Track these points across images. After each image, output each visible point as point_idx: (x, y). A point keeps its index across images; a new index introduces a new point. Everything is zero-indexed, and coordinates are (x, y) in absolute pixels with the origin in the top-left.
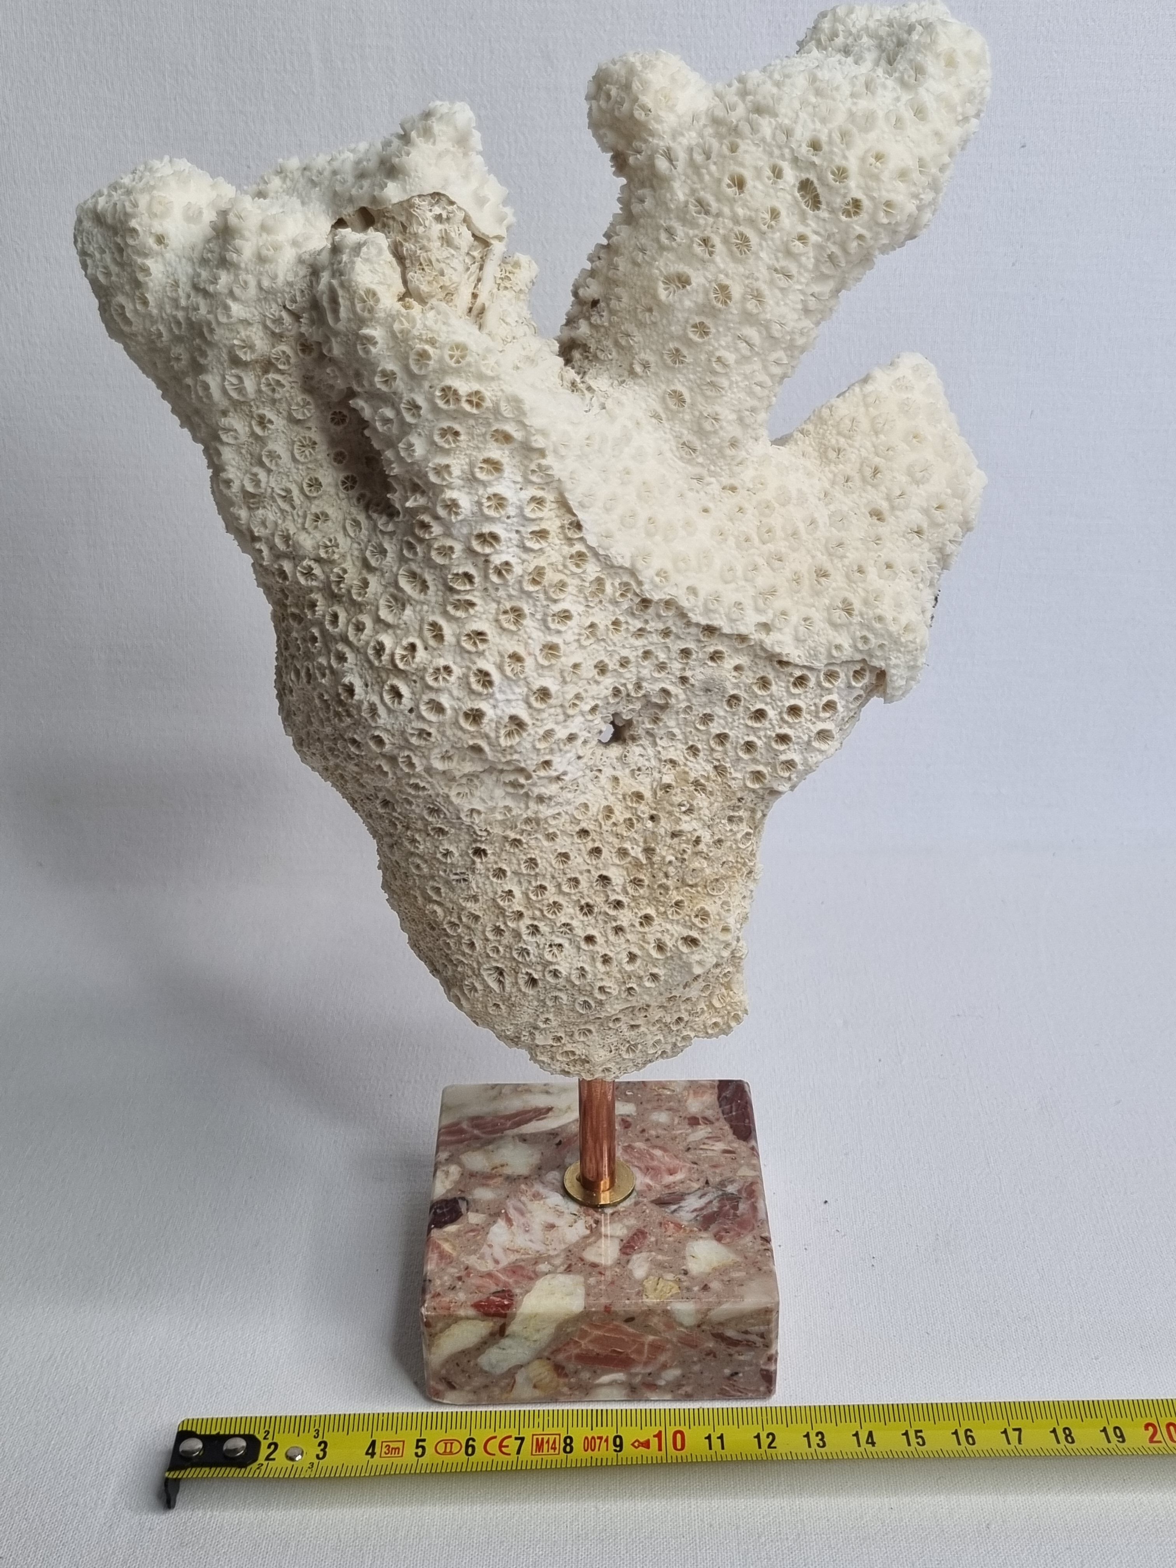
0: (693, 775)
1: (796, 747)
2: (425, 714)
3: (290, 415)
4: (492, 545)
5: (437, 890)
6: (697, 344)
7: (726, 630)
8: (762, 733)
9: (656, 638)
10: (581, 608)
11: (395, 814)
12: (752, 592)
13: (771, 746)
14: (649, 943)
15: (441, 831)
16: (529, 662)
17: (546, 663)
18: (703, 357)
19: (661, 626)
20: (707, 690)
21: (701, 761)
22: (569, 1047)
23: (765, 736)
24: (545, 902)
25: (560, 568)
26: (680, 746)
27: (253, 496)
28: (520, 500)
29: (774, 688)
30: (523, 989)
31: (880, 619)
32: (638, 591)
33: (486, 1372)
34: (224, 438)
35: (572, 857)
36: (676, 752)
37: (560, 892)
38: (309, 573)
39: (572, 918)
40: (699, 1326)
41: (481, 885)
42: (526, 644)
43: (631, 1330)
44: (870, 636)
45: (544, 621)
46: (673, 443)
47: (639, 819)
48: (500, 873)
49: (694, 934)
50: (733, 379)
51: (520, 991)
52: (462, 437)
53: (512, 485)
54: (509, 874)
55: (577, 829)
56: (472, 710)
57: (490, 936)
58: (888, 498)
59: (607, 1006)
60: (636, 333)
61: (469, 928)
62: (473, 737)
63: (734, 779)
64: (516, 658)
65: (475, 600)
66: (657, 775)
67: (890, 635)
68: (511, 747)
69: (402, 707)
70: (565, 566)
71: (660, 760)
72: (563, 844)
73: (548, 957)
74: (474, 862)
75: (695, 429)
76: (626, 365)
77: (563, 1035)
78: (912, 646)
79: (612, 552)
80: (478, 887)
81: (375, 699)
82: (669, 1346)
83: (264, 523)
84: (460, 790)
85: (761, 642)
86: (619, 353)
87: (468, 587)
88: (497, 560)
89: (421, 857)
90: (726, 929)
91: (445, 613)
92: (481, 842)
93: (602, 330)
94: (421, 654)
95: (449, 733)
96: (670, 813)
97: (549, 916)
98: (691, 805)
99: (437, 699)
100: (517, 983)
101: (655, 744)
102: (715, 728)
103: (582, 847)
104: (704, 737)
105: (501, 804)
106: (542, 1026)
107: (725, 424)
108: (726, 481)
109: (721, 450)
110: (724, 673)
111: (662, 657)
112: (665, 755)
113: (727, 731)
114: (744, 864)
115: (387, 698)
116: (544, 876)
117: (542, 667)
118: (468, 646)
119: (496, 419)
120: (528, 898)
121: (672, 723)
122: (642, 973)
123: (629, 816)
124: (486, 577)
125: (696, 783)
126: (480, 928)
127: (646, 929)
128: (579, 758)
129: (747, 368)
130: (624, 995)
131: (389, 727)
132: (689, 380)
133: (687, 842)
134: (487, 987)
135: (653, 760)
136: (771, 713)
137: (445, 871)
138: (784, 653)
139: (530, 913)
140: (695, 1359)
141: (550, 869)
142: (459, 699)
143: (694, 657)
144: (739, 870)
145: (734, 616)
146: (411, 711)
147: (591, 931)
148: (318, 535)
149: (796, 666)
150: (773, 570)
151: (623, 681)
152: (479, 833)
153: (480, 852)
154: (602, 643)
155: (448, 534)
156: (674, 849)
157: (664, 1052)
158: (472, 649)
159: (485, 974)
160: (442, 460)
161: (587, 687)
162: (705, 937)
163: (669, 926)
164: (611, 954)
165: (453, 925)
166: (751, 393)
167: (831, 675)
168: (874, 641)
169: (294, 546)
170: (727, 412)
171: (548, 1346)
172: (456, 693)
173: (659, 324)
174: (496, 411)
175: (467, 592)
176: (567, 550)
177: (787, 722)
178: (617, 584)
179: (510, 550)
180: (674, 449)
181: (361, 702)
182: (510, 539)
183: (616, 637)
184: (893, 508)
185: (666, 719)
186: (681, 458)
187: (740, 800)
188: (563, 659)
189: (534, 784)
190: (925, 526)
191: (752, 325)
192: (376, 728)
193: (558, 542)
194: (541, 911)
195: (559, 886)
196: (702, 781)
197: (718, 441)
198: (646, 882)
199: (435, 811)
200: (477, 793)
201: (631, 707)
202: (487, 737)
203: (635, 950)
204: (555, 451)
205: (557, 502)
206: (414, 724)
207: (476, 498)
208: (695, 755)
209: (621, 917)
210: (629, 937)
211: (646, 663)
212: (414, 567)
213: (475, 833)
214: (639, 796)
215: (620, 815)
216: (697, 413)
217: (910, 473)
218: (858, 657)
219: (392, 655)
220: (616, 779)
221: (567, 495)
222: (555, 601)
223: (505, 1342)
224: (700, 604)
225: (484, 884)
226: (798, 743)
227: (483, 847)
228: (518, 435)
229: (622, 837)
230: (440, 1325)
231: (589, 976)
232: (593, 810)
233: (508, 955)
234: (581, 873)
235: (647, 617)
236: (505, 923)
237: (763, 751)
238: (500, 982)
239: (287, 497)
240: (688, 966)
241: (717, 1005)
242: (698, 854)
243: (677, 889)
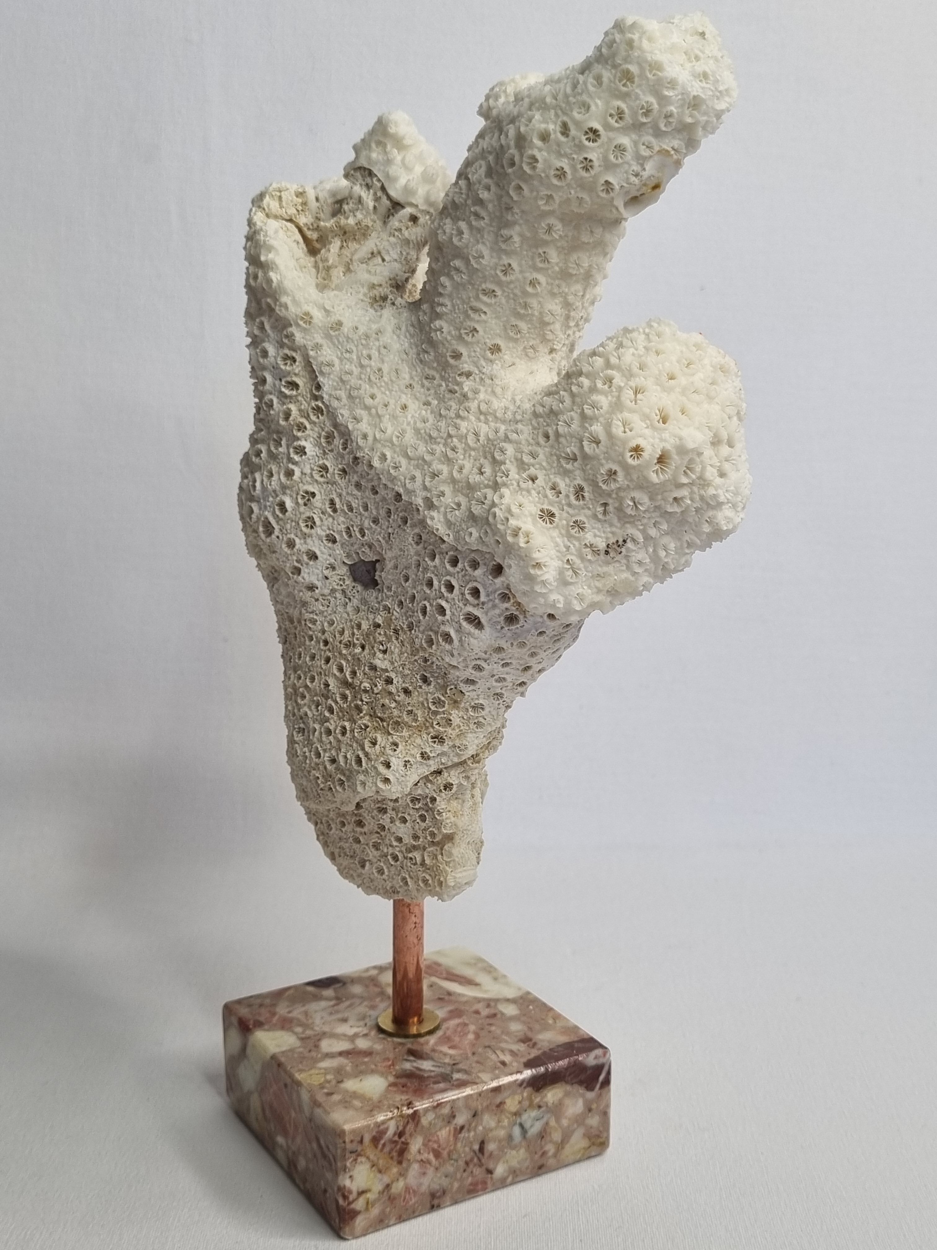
7: (405, 497)
8: (432, 601)
9: (368, 493)
10: (319, 451)
12: (427, 471)
13: (435, 614)
16: (276, 478)
17: (286, 483)
19: (370, 483)
20: (402, 550)
21: (402, 614)
23: (433, 604)
24: (299, 689)
25: (306, 415)
26: (395, 598)
28: (278, 355)
32: (351, 447)
35: (316, 659)
36: (392, 602)
37: (307, 685)
40: (310, 1121)
42: (279, 466)
43: (286, 1097)
45: (288, 451)
47: (354, 644)
49: (361, 755)
53: (274, 343)
55: (323, 638)
56: (250, 507)
63: (416, 637)
64: (270, 474)
66: (375, 615)
70: (308, 414)
71: (381, 604)
72: (313, 647)
79: (340, 412)
82: (300, 1131)
85: (427, 515)
88: (266, 397)
96: (370, 647)
98: (386, 647)
101: (383, 591)
102: (409, 587)
103: (323, 653)
104: (406, 594)
108: (450, 385)
110: (409, 538)
112: (385, 601)
113: (414, 592)
125: (395, 631)
133: (379, 677)
135: (378, 604)
136: (437, 584)
143: (392, 517)
145: (410, 487)
149: (450, 545)
150: (448, 458)
151: (352, 523)
154: (334, 485)
156: (371, 680)
162: (370, 763)
163: (354, 743)
164: (321, 749)
167: (475, 565)
176: (311, 402)
177: (444, 595)
179: (276, 393)
182: (275, 384)
183: (342, 483)
196: (400, 631)
204: (295, 323)
207: (257, 350)
211: (366, 513)
214: (359, 627)
215: (346, 637)
221: (311, 360)
222: (298, 438)
224: (388, 469)
226: (453, 620)
229: (342, 653)
234: (316, 673)
235: (361, 473)
237: (432, 618)
241: (428, 862)
242: (390, 693)
243: (371, 716)
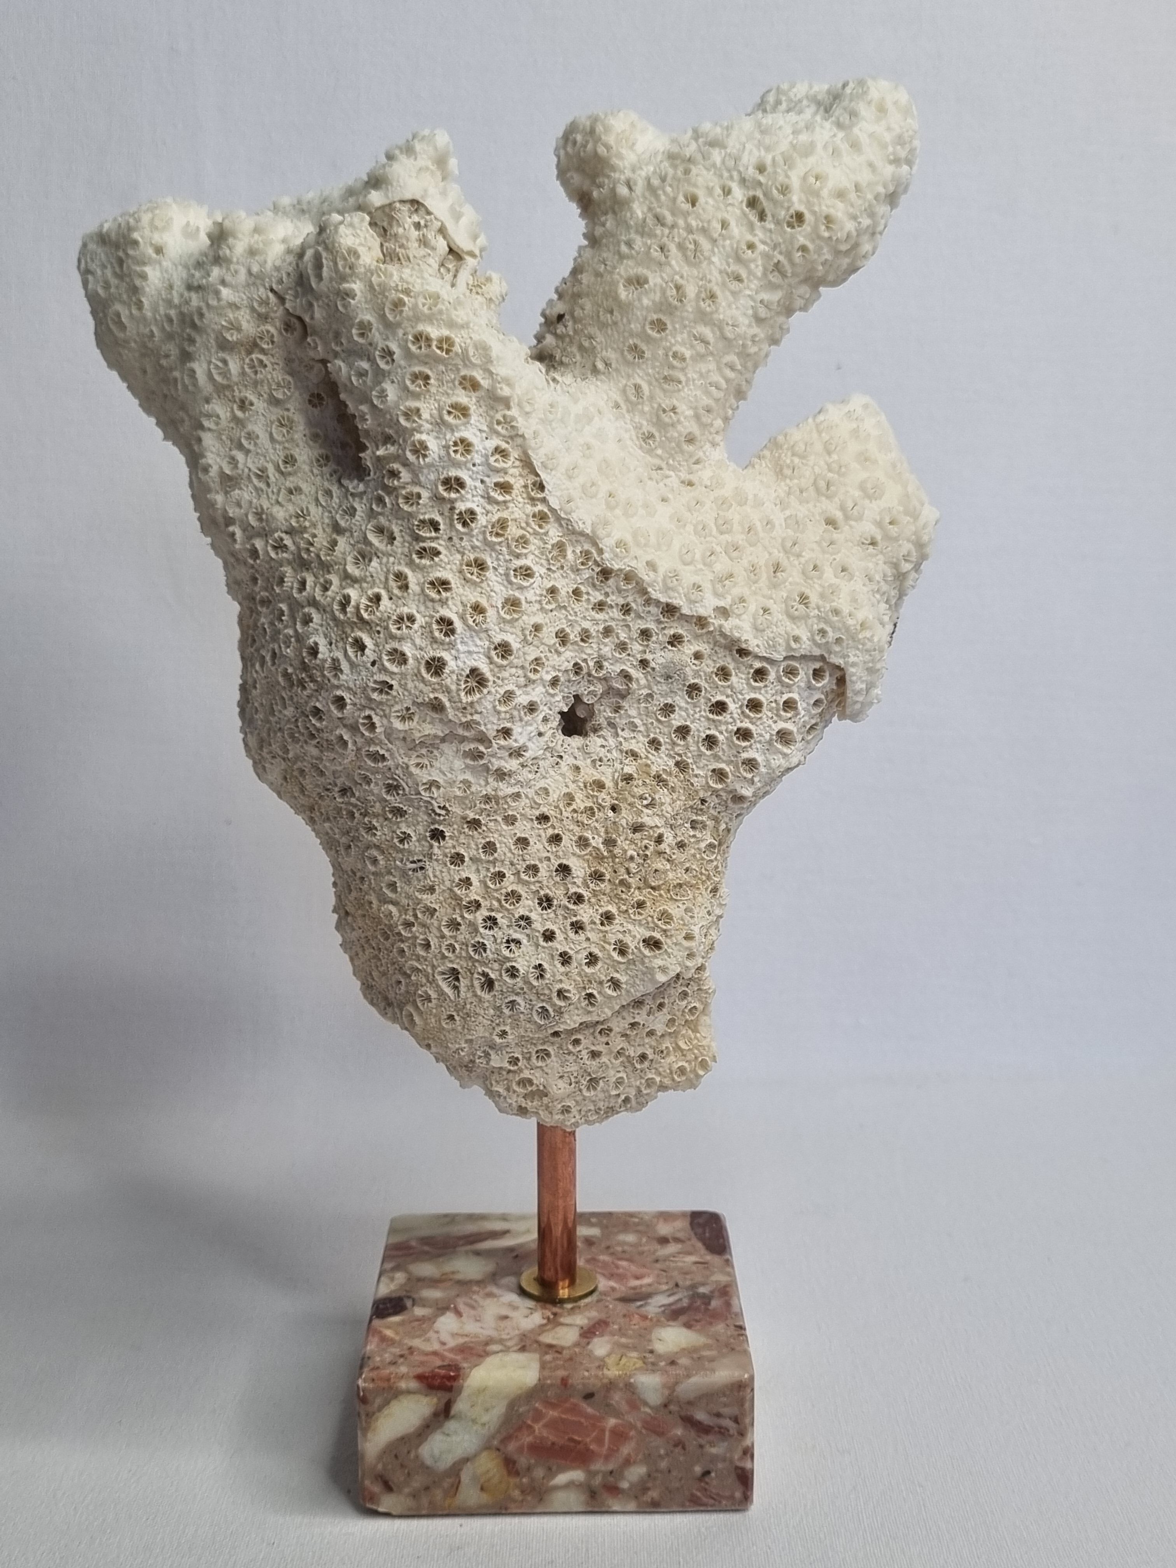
0: (654, 769)
1: (758, 746)
2: (387, 664)
3: (271, 395)
4: (458, 491)
5: (393, 886)
6: (654, 340)
7: (685, 611)
8: (723, 728)
9: (616, 613)
10: (543, 571)
11: (353, 800)
12: (711, 576)
13: (732, 742)
14: (610, 944)
15: (399, 812)
16: (491, 613)
17: (508, 617)
18: (661, 352)
19: (621, 601)
20: (668, 677)
21: (663, 755)
22: (526, 1074)
23: (726, 731)
24: (504, 891)
25: (524, 525)
26: (641, 738)
27: (229, 478)
28: (485, 449)
29: (734, 679)
30: (479, 992)
31: (836, 612)
32: (598, 559)
33: (428, 1468)
34: (206, 423)
35: (532, 843)
36: (639, 744)
37: (520, 881)
38: (280, 546)
39: (531, 911)
40: (666, 1406)
41: (438, 873)
42: (489, 597)
43: (590, 1410)
44: (828, 629)
45: (507, 575)
46: (633, 433)
47: (601, 808)
48: (458, 859)
49: (657, 935)
50: (689, 375)
51: (476, 995)
52: (432, 381)
53: (478, 433)
54: (467, 859)
55: (537, 813)
56: (433, 659)
57: (446, 931)
58: (842, 508)
59: (566, 1016)
60: (598, 333)
61: (424, 925)
62: (434, 690)
63: (696, 776)
64: (478, 609)
65: (440, 549)
66: (618, 766)
67: (848, 629)
68: (472, 703)
69: (364, 658)
70: (528, 524)
71: (621, 751)
72: (522, 828)
73: (506, 953)
74: (431, 846)
75: (654, 420)
76: (589, 365)
77: (520, 1057)
78: (869, 645)
79: (574, 517)
80: (435, 876)
81: (339, 655)
82: (632, 1433)
83: (239, 505)
84: (419, 760)
85: (721, 626)
86: (582, 357)
87: (433, 534)
88: (461, 506)
89: (377, 847)
90: (689, 937)
91: (411, 564)
92: (440, 823)
93: (567, 340)
94: (385, 602)
95: (410, 685)
96: (631, 805)
97: (507, 906)
98: (653, 799)
99: (399, 648)
100: (472, 986)
101: (617, 735)
102: (677, 720)
103: (542, 832)
104: (666, 730)
105: (461, 778)
106: (498, 1040)
107: (682, 419)
108: (684, 475)
109: (678, 445)
110: (684, 658)
111: (623, 636)
112: (626, 746)
113: (688, 723)
114: (709, 878)
115: (350, 651)
116: (503, 861)
117: (504, 621)
118: (433, 595)
119: (465, 365)
120: (487, 887)
121: (633, 712)
122: (603, 978)
123: (589, 804)
124: (452, 525)
125: (658, 778)
126: (436, 923)
127: (607, 928)
128: (540, 734)
129: (703, 367)
130: (584, 1003)
131: (351, 685)
132: (648, 374)
133: (649, 837)
134: (441, 993)
135: (614, 752)
136: (732, 706)
137: (402, 861)
138: (743, 639)
139: (488, 903)
140: (662, 1452)
141: (509, 855)
142: (421, 649)
143: (654, 638)
144: (703, 882)
145: (693, 597)
146: (373, 663)
147: (550, 926)
148: (291, 508)
149: (757, 657)
150: (731, 559)
151: (585, 657)
152: (438, 811)
153: (438, 835)
154: (563, 611)
155: (416, 482)
156: (636, 844)
157: (627, 1100)
158: (437, 597)
159: (439, 978)
160: (413, 404)
161: (549, 654)
162: (668, 941)
163: (630, 927)
164: (571, 952)
165: (408, 925)
166: (707, 393)
167: (791, 672)
168: (831, 635)
169: (267, 521)
170: (684, 407)
171: (498, 1431)
172: (418, 641)
173: (620, 324)
174: (465, 357)
175: (432, 539)
176: (530, 509)
177: (748, 717)
178: (578, 551)
179: (475, 499)
180: (634, 438)
181: (325, 661)
182: (476, 488)
183: (577, 607)
184: (847, 518)
185: (627, 707)
186: (641, 448)
187: (703, 801)
188: (525, 617)
189: (494, 755)
190: (879, 538)
191: (705, 325)
192: (338, 687)
193: (521, 500)
194: (499, 901)
195: (518, 873)
196: (664, 776)
197: (676, 435)
198: (607, 877)
199: (392, 788)
200: (436, 764)
201: (592, 688)
202: (448, 691)
203: (596, 951)
204: (520, 405)
205: (521, 461)
206: (376, 677)
207: (444, 443)
208: (657, 749)
209: (581, 912)
210: (589, 935)
211: (607, 640)
212: (382, 520)
213: (434, 811)
214: (600, 786)
215: (580, 803)
216: (655, 406)
217: (862, 487)
218: (817, 652)
219: (357, 608)
220: (577, 768)
221: (530, 452)
222: (518, 556)
223: (451, 1425)
224: (660, 580)
225: (441, 872)
226: (760, 742)
227: (441, 828)
228: (485, 383)
229: (583, 823)
230: (378, 1401)
231: (548, 976)
232: (554, 796)
233: (464, 954)
234: (540, 860)
235: (608, 590)
236: (463, 917)
237: (724, 747)
238: (456, 988)
239: (262, 475)
240: (650, 971)
241: (684, 1046)
242: (660, 853)
243: (639, 888)
